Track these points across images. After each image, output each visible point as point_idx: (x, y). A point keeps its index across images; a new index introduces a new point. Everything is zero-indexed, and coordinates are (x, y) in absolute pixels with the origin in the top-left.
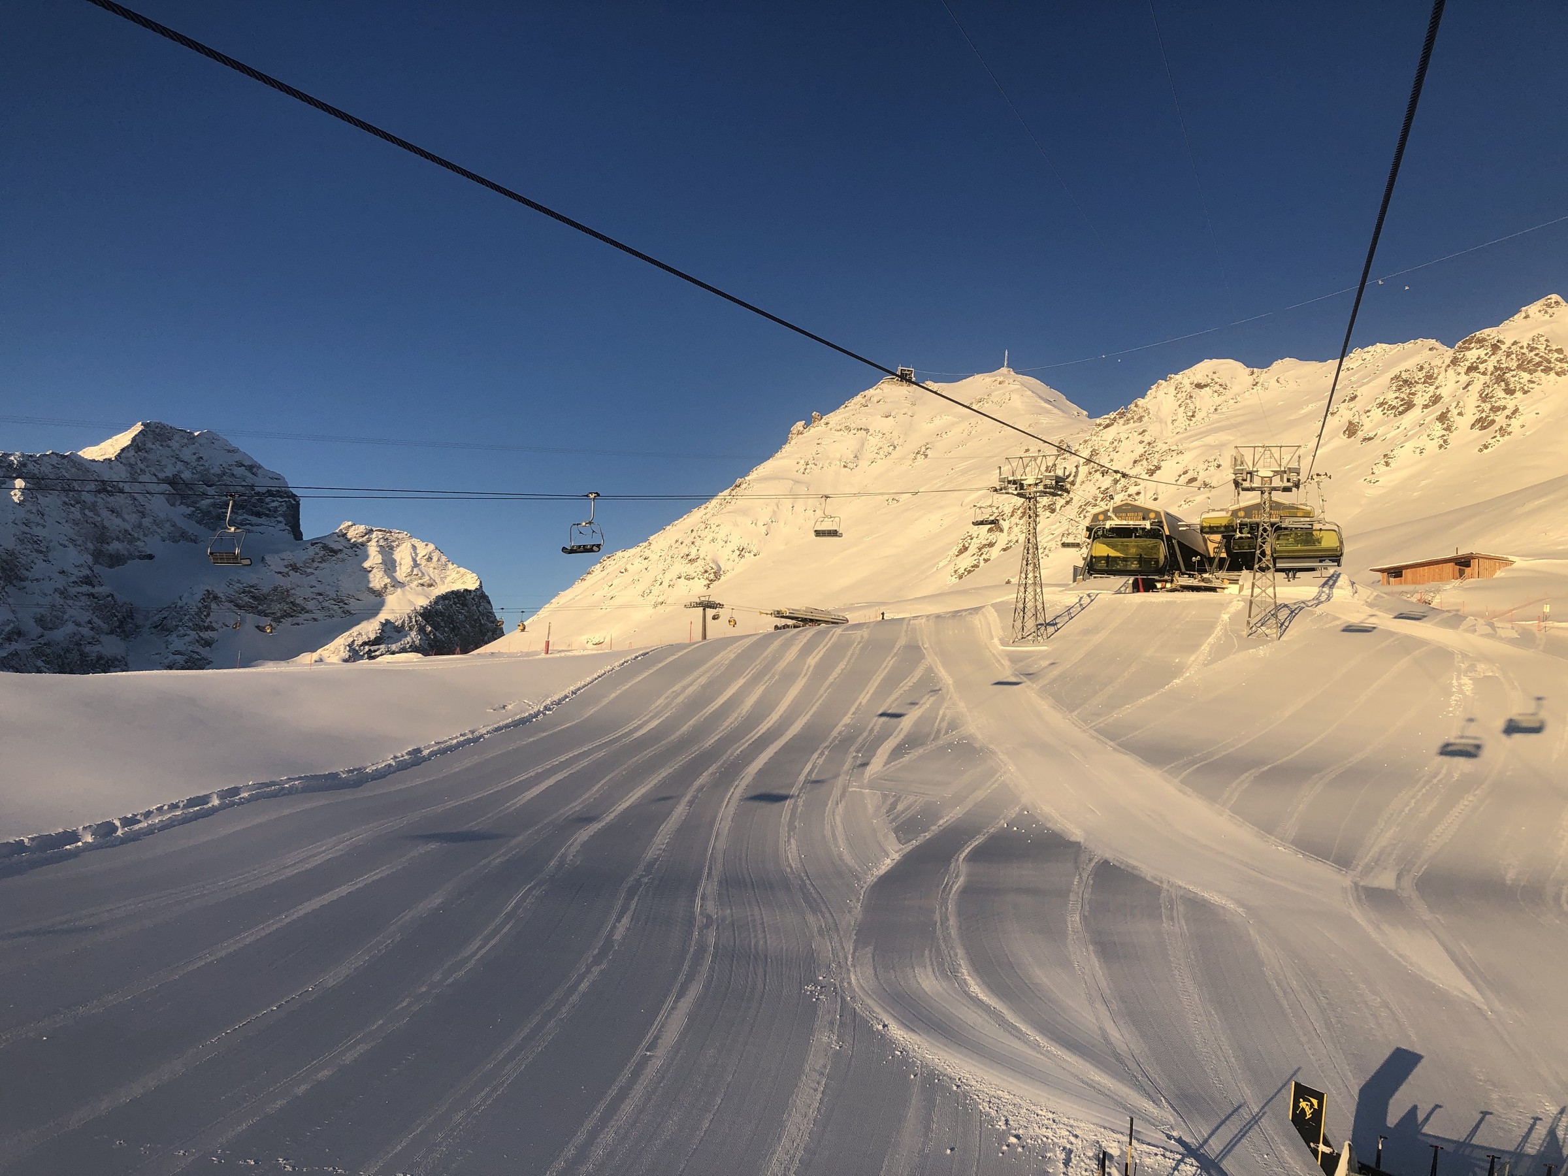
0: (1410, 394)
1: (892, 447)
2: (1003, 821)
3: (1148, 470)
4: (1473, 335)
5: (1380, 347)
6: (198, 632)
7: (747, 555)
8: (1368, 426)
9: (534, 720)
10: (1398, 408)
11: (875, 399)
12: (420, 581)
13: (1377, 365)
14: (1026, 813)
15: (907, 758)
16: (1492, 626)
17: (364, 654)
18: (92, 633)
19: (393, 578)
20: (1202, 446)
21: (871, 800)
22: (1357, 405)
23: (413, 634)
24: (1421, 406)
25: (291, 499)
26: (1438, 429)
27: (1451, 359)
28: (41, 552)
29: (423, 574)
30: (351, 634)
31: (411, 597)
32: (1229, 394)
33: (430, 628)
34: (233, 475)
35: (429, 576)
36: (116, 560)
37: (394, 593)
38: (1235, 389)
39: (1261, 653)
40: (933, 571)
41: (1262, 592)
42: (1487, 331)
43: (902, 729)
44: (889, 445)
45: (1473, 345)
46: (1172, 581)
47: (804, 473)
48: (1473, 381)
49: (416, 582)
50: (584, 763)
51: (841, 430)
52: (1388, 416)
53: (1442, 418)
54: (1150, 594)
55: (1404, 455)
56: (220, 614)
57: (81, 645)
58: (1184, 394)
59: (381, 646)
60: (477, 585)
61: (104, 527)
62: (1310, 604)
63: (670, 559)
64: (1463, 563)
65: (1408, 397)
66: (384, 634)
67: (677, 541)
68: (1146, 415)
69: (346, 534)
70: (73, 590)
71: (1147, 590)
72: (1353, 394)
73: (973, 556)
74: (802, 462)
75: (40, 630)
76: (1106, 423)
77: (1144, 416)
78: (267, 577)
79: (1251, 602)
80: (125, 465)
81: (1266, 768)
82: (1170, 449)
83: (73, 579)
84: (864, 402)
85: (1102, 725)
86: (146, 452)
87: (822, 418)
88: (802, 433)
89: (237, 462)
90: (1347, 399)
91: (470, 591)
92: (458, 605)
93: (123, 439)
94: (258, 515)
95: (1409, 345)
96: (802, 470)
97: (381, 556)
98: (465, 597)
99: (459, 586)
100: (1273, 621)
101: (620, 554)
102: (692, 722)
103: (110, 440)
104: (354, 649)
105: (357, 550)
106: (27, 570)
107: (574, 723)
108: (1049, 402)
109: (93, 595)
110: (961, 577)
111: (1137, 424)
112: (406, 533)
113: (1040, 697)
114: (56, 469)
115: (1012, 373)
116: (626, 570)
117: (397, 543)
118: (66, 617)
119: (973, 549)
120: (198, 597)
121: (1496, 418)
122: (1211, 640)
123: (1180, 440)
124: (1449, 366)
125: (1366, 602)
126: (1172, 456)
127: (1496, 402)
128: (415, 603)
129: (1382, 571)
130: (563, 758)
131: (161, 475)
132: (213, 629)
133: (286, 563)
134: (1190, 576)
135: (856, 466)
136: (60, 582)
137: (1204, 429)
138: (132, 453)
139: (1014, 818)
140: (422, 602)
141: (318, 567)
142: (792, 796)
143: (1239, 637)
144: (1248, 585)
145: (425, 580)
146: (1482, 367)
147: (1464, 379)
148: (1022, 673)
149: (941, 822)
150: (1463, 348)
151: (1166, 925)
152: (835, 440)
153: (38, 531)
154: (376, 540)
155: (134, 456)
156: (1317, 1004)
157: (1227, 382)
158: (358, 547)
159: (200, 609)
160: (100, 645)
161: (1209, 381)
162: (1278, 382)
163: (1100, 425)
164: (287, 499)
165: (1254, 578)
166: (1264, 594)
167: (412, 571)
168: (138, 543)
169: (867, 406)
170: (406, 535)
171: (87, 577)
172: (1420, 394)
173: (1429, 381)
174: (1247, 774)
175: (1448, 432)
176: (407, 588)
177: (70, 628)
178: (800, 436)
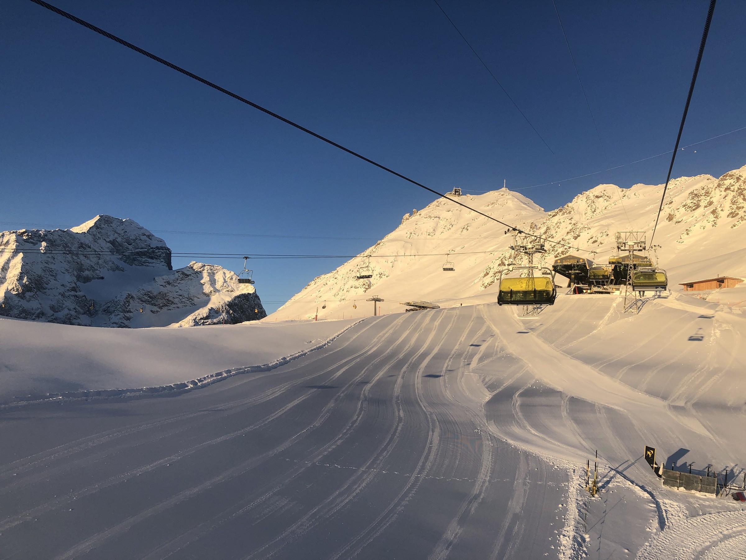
0: (698, 201)
1: (451, 226)
2: (529, 385)
3: (574, 237)
4: (728, 173)
5: (684, 178)
6: (124, 313)
7: (383, 276)
8: (678, 216)
9: (324, 347)
10: (692, 207)
11: (443, 203)
12: (227, 289)
13: (682, 187)
14: (538, 382)
15: (486, 362)
16: (730, 308)
17: (201, 324)
18: (75, 314)
19: (215, 288)
20: (599, 225)
21: (475, 377)
22: (673, 206)
23: (224, 314)
24: (704, 207)
25: (167, 251)
26: (712, 217)
27: (717, 184)
28: (53, 276)
29: (228, 286)
30: (195, 314)
31: (223, 297)
32: (612, 201)
33: (232, 312)
34: (140, 239)
35: (231, 287)
36: (87, 280)
37: (215, 295)
38: (615, 198)
39: (630, 320)
40: (472, 284)
41: (630, 294)
42: (734, 171)
43: (481, 351)
44: (449, 224)
45: (727, 178)
46: (590, 289)
47: (409, 238)
48: (728, 195)
49: (225, 289)
50: (353, 363)
51: (427, 217)
52: (688, 211)
53: (714, 212)
54: (581, 295)
55: (696, 229)
56: (134, 305)
57: (71, 319)
58: (590, 201)
59: (209, 320)
60: (253, 291)
61: (81, 264)
62: (651, 299)
63: (347, 279)
64: (721, 281)
65: (697, 202)
66: (210, 314)
67: (350, 270)
68: (572, 211)
69: (193, 267)
70: (67, 294)
71: (579, 293)
72: (671, 201)
73: (491, 277)
74: (409, 233)
75: (52, 312)
76: (553, 214)
77: (571, 211)
78: (157, 287)
79: (625, 298)
80: (91, 235)
81: (633, 365)
82: (584, 227)
83: (68, 288)
84: (437, 204)
85: (565, 349)
86: (101, 229)
87: (418, 212)
88: (408, 219)
89: (142, 233)
90: (668, 203)
91: (250, 294)
92: (245, 301)
93: (91, 223)
94: (152, 258)
95: (697, 177)
96: (409, 237)
97: (209, 277)
98: (248, 297)
99: (245, 292)
100: (635, 306)
101: (323, 276)
102: (391, 348)
103: (85, 223)
104: (196, 322)
105: (198, 274)
106: (47, 284)
107: (341, 348)
108: (525, 204)
109: (76, 296)
110: (486, 287)
111: (568, 215)
112: (221, 266)
113: (538, 338)
114: (60, 237)
115: (508, 190)
116: (326, 284)
117: (216, 271)
118: (64, 306)
119: (491, 274)
120: (125, 297)
121: (739, 212)
122: (609, 314)
123: (589, 223)
124: (716, 188)
125: (676, 298)
126: (585, 230)
127: (739, 205)
128: (225, 299)
129: (684, 284)
130: (344, 361)
131: (108, 240)
132: (131, 312)
133: (165, 281)
134: (598, 287)
135: (434, 235)
136: (62, 290)
137: (600, 217)
138: (95, 229)
139: (533, 384)
140: (228, 299)
141: (180, 283)
142: (442, 376)
143: (621, 313)
144: (624, 291)
145: (229, 289)
146: (732, 188)
147: (724, 194)
148: (529, 328)
149: (504, 385)
150: (723, 179)
151: (598, 415)
152: (424, 222)
153: (51, 266)
154: (207, 270)
155: (95, 231)
156: (654, 437)
157: (611, 195)
158: (198, 273)
159: (125, 302)
160: (79, 319)
161: (602, 195)
162: (635, 195)
163: (550, 215)
164: (165, 251)
165: (627, 288)
166: (631, 295)
167: (223, 284)
168: (97, 272)
169: (439, 206)
170: (221, 267)
171: (74, 287)
172: (703, 201)
173: (707, 195)
174: (625, 367)
175: (716, 219)
176: (221, 292)
177: (66, 311)
178: (407, 221)
